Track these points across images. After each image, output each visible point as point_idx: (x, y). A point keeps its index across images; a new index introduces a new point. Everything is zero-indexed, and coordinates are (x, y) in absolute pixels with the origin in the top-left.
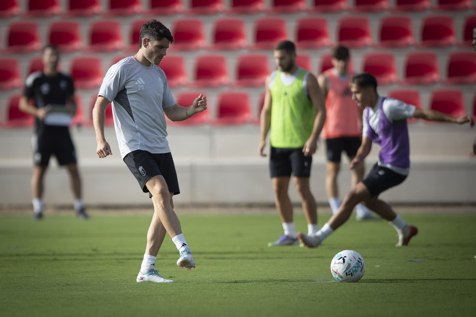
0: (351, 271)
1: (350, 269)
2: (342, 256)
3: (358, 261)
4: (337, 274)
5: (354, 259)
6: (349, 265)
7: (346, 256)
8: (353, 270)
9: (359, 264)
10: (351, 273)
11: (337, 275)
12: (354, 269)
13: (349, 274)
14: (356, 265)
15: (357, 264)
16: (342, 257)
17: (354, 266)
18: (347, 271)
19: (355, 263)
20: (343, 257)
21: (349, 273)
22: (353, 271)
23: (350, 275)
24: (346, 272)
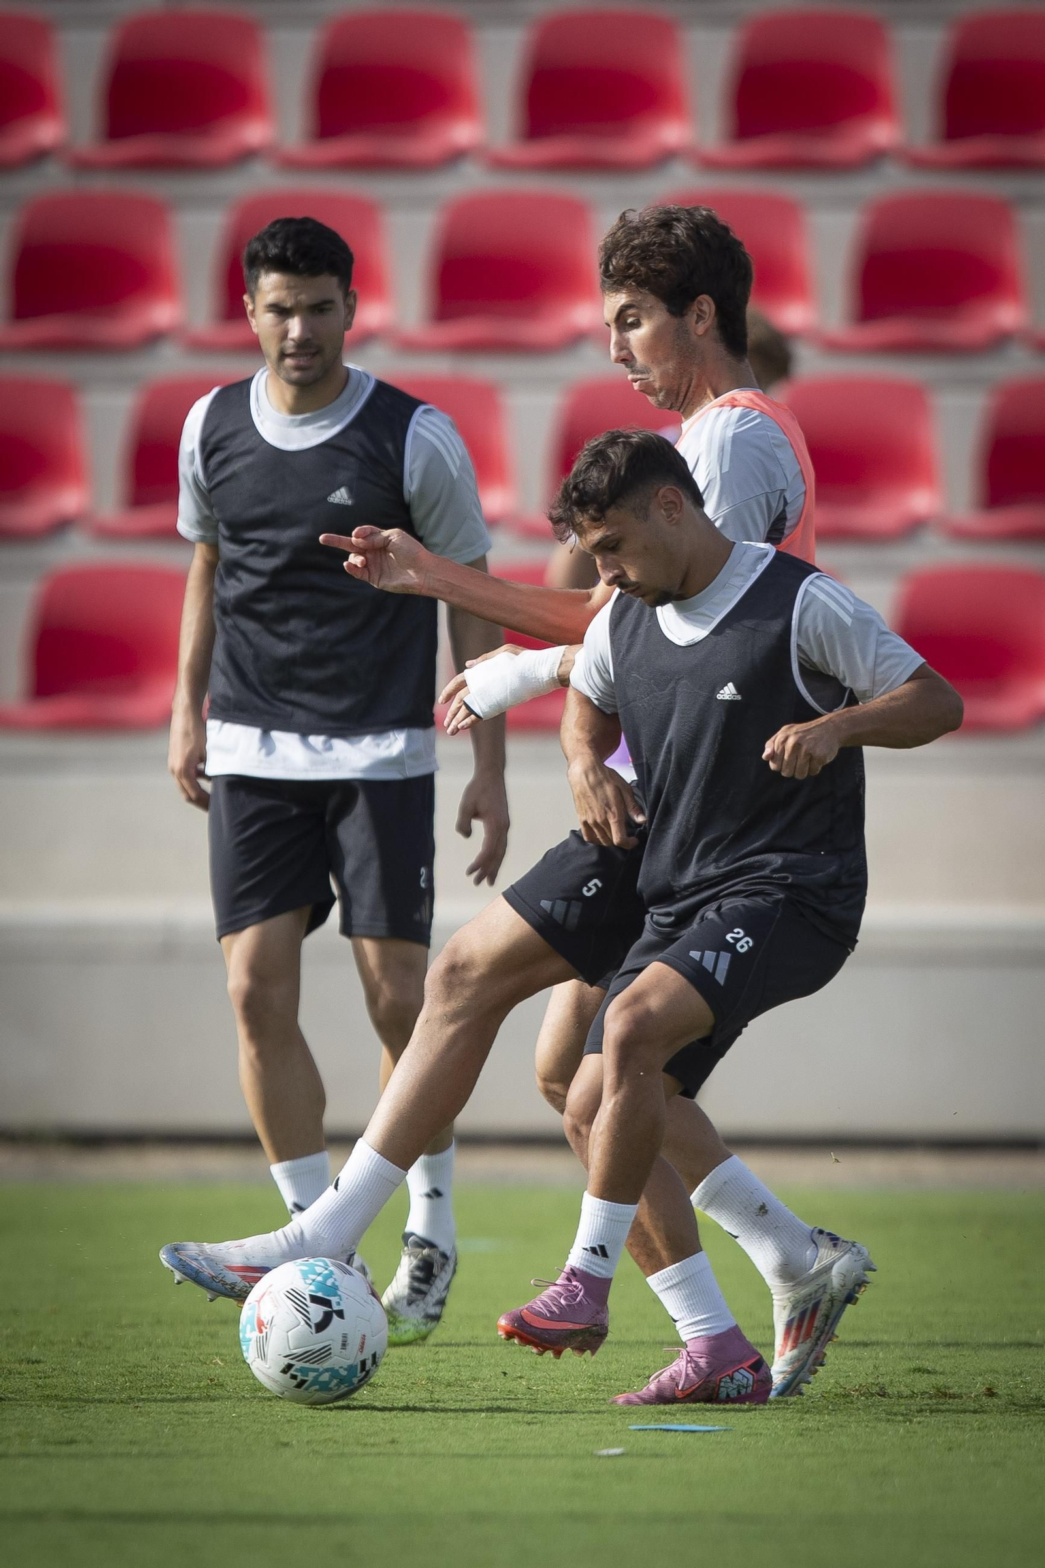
0: (312, 1375)
1: (315, 1366)
2: (334, 1300)
3: (363, 1363)
4: (261, 1331)
5: (357, 1347)
6: (324, 1353)
7: (346, 1314)
8: (316, 1378)
9: (355, 1376)
10: (306, 1378)
11: (256, 1333)
12: (325, 1377)
13: (294, 1377)
14: (344, 1373)
15: (351, 1369)
16: (326, 1303)
17: (337, 1368)
18: (298, 1365)
19: (347, 1363)
20: (335, 1308)
21: (299, 1374)
22: (315, 1381)
23: (295, 1382)
24: (292, 1362)
